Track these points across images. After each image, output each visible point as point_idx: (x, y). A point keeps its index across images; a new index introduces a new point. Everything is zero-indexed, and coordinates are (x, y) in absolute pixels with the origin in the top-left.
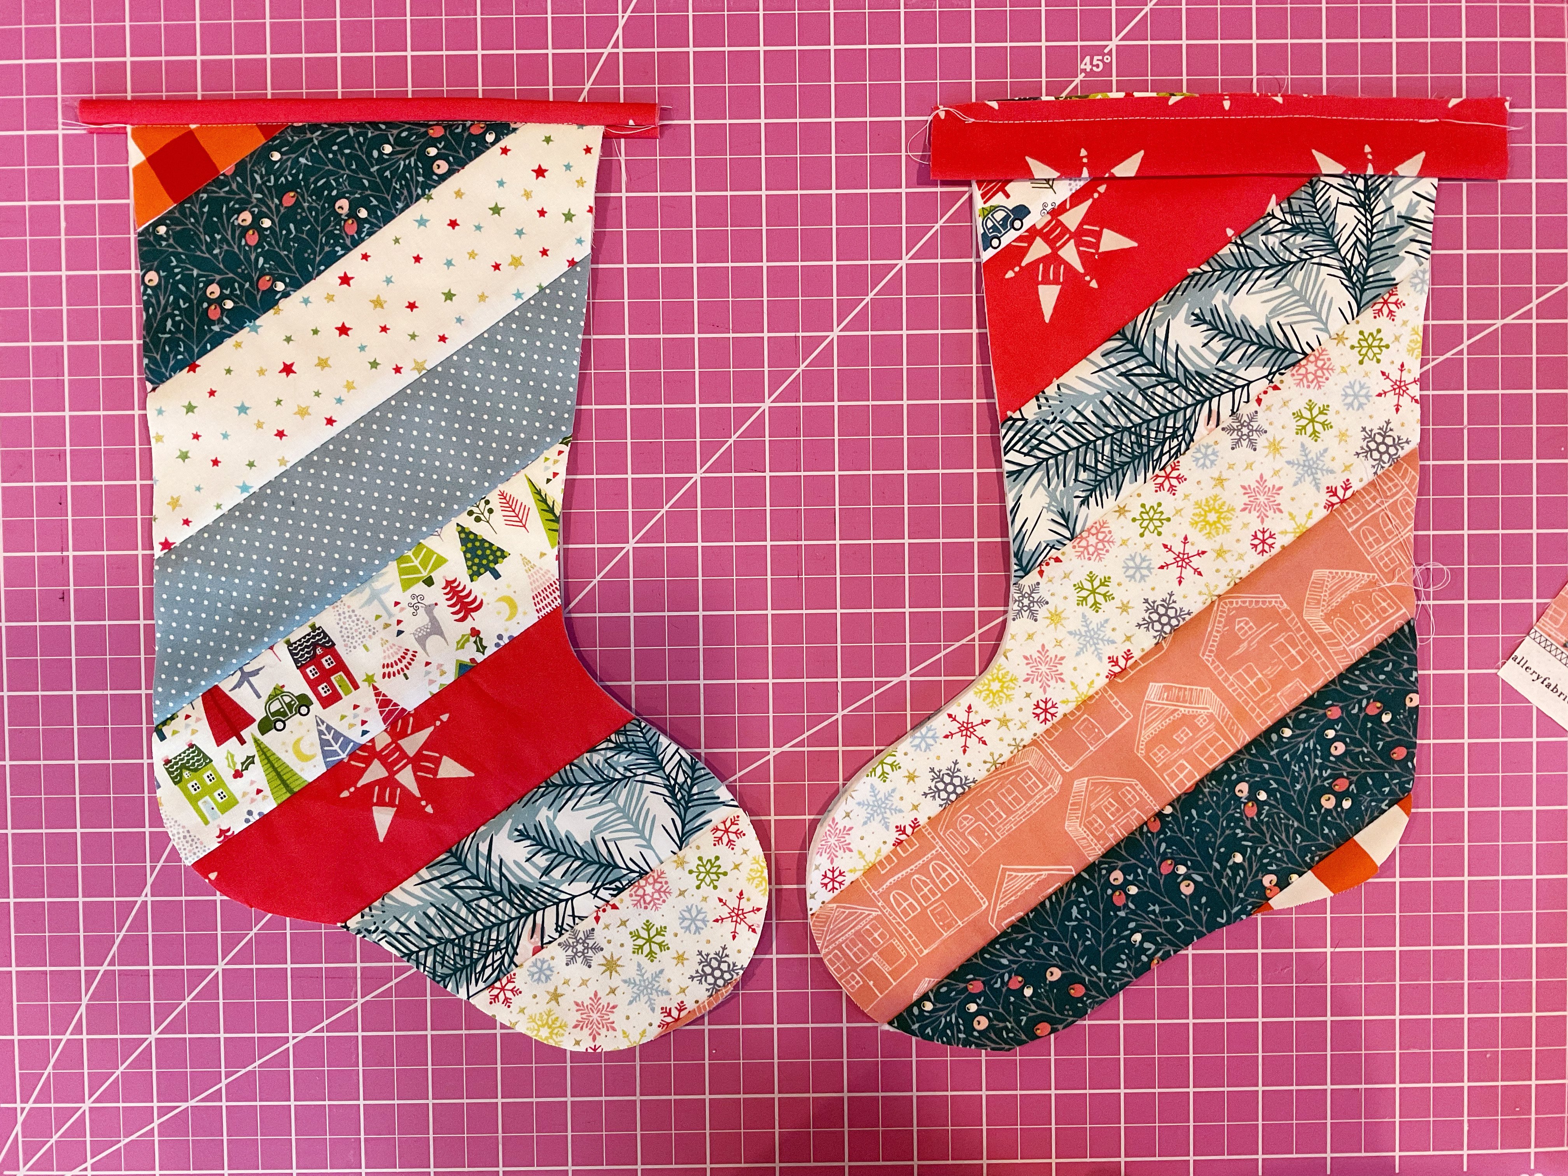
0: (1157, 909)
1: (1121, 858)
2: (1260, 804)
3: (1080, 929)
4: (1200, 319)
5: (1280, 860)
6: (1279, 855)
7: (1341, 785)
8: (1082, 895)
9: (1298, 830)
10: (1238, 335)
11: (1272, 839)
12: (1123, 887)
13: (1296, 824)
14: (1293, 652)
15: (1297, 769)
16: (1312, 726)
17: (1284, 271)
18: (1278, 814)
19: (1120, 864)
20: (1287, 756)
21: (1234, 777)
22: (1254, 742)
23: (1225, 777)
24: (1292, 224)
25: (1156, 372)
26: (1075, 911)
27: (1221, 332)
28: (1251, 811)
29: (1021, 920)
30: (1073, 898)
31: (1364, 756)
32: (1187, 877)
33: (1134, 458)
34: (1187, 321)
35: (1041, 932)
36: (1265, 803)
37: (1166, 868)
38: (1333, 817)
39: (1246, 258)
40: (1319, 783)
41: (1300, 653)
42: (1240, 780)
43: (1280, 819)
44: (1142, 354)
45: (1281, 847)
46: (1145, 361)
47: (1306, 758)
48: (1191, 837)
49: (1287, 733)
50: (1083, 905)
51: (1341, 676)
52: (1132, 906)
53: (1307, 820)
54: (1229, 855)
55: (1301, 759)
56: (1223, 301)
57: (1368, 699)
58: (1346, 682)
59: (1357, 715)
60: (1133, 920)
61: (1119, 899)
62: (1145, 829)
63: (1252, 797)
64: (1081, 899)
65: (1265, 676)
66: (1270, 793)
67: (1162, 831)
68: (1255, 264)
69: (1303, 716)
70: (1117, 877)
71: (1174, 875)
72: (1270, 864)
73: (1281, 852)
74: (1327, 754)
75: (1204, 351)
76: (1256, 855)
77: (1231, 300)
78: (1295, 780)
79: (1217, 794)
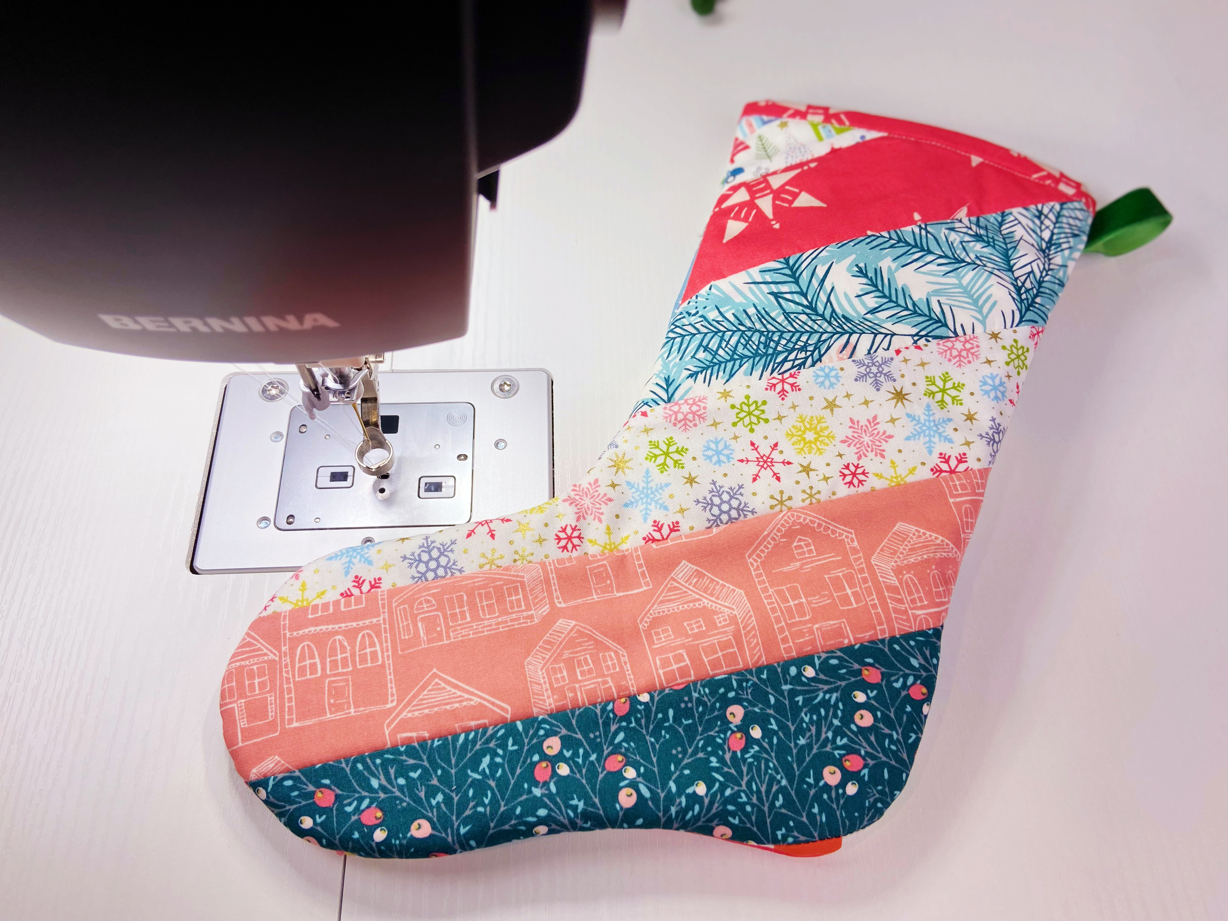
0: (581, 805)
1: (569, 727)
2: (750, 741)
3: (481, 787)
4: (862, 273)
5: (748, 815)
6: (748, 808)
7: (852, 763)
8: (504, 746)
9: (782, 790)
10: (894, 299)
11: (749, 784)
12: (554, 760)
13: (784, 782)
14: (849, 591)
15: (807, 719)
16: (842, 678)
17: (957, 266)
18: (767, 761)
19: (564, 732)
20: (800, 699)
21: (731, 695)
22: (770, 668)
23: (722, 690)
24: (976, 233)
25: (806, 303)
26: (486, 760)
27: (878, 290)
28: (737, 741)
29: (423, 742)
30: (492, 745)
31: (892, 741)
32: (633, 785)
33: (756, 354)
34: (849, 269)
35: (435, 766)
36: (757, 742)
37: (615, 762)
38: (830, 797)
39: (924, 240)
40: (828, 748)
41: (855, 594)
42: (737, 701)
43: (767, 767)
44: (797, 282)
45: (754, 800)
46: (798, 290)
47: (823, 712)
48: (657, 741)
49: (810, 672)
50: (498, 760)
51: (893, 640)
52: (553, 789)
53: (799, 784)
54: (691, 781)
55: (814, 710)
56: (889, 268)
57: (916, 678)
58: (897, 647)
59: (898, 691)
60: (545, 806)
61: (542, 772)
62: (610, 707)
63: (744, 728)
64: (500, 752)
65: (809, 603)
66: (767, 733)
67: (626, 718)
68: (932, 249)
69: (834, 662)
70: (553, 746)
71: (618, 776)
72: (733, 814)
73: (753, 806)
74: (848, 719)
75: (856, 301)
76: (722, 794)
77: (897, 269)
78: (800, 731)
79: (705, 705)
